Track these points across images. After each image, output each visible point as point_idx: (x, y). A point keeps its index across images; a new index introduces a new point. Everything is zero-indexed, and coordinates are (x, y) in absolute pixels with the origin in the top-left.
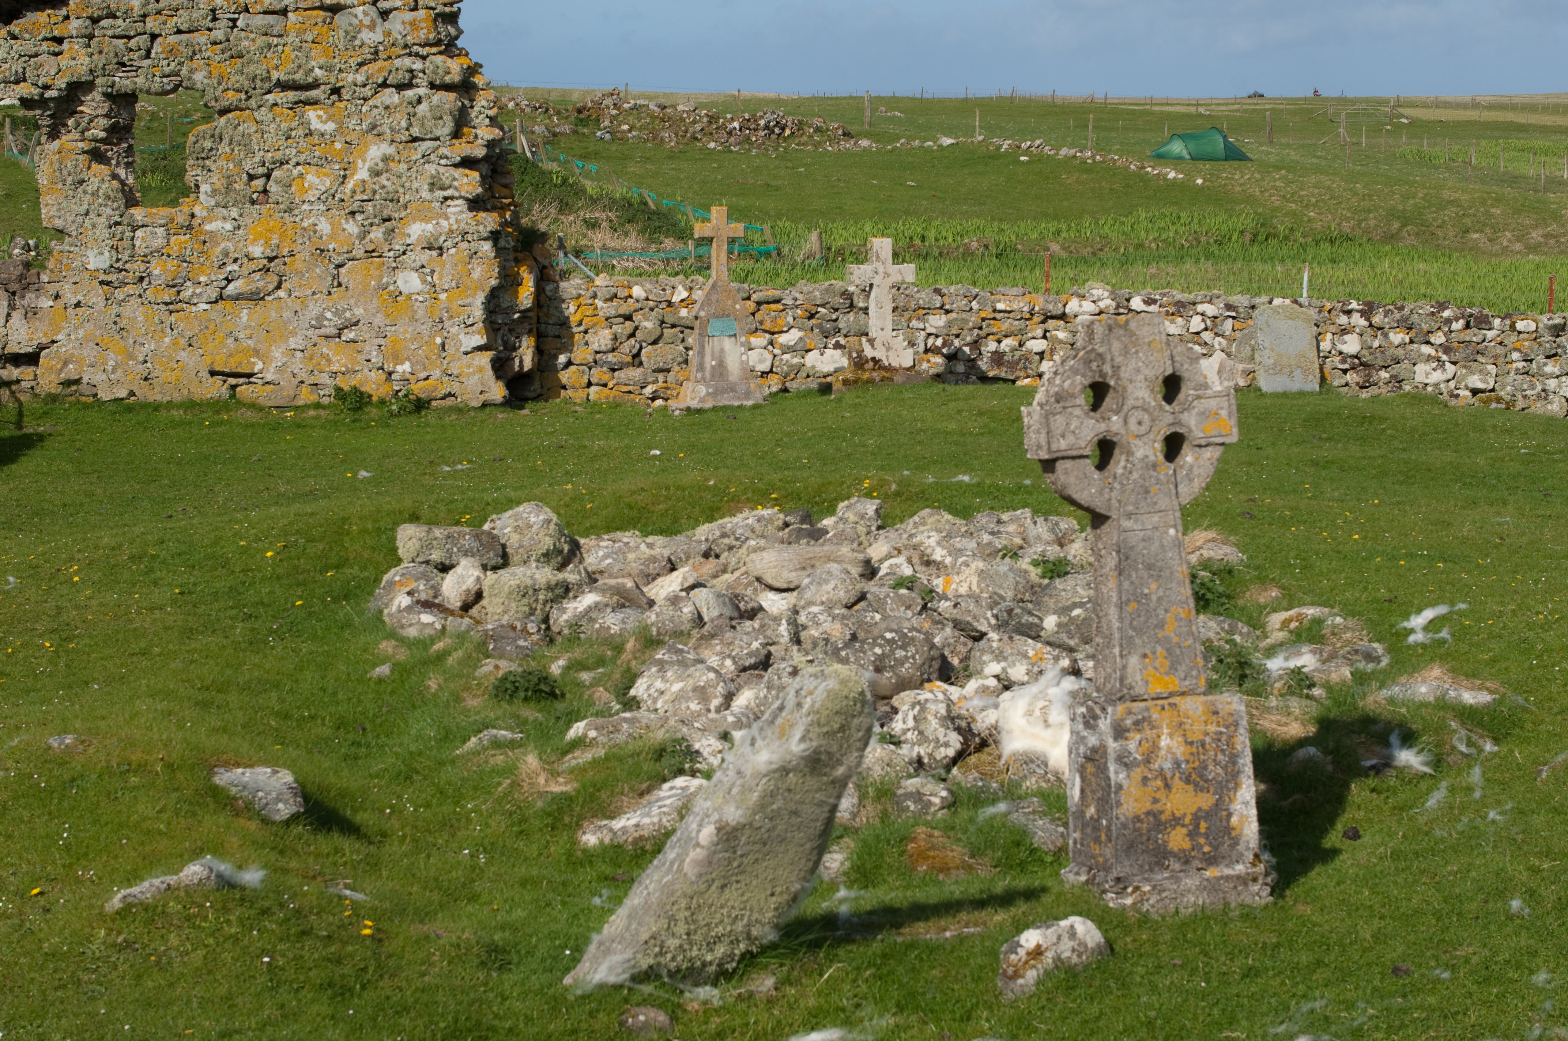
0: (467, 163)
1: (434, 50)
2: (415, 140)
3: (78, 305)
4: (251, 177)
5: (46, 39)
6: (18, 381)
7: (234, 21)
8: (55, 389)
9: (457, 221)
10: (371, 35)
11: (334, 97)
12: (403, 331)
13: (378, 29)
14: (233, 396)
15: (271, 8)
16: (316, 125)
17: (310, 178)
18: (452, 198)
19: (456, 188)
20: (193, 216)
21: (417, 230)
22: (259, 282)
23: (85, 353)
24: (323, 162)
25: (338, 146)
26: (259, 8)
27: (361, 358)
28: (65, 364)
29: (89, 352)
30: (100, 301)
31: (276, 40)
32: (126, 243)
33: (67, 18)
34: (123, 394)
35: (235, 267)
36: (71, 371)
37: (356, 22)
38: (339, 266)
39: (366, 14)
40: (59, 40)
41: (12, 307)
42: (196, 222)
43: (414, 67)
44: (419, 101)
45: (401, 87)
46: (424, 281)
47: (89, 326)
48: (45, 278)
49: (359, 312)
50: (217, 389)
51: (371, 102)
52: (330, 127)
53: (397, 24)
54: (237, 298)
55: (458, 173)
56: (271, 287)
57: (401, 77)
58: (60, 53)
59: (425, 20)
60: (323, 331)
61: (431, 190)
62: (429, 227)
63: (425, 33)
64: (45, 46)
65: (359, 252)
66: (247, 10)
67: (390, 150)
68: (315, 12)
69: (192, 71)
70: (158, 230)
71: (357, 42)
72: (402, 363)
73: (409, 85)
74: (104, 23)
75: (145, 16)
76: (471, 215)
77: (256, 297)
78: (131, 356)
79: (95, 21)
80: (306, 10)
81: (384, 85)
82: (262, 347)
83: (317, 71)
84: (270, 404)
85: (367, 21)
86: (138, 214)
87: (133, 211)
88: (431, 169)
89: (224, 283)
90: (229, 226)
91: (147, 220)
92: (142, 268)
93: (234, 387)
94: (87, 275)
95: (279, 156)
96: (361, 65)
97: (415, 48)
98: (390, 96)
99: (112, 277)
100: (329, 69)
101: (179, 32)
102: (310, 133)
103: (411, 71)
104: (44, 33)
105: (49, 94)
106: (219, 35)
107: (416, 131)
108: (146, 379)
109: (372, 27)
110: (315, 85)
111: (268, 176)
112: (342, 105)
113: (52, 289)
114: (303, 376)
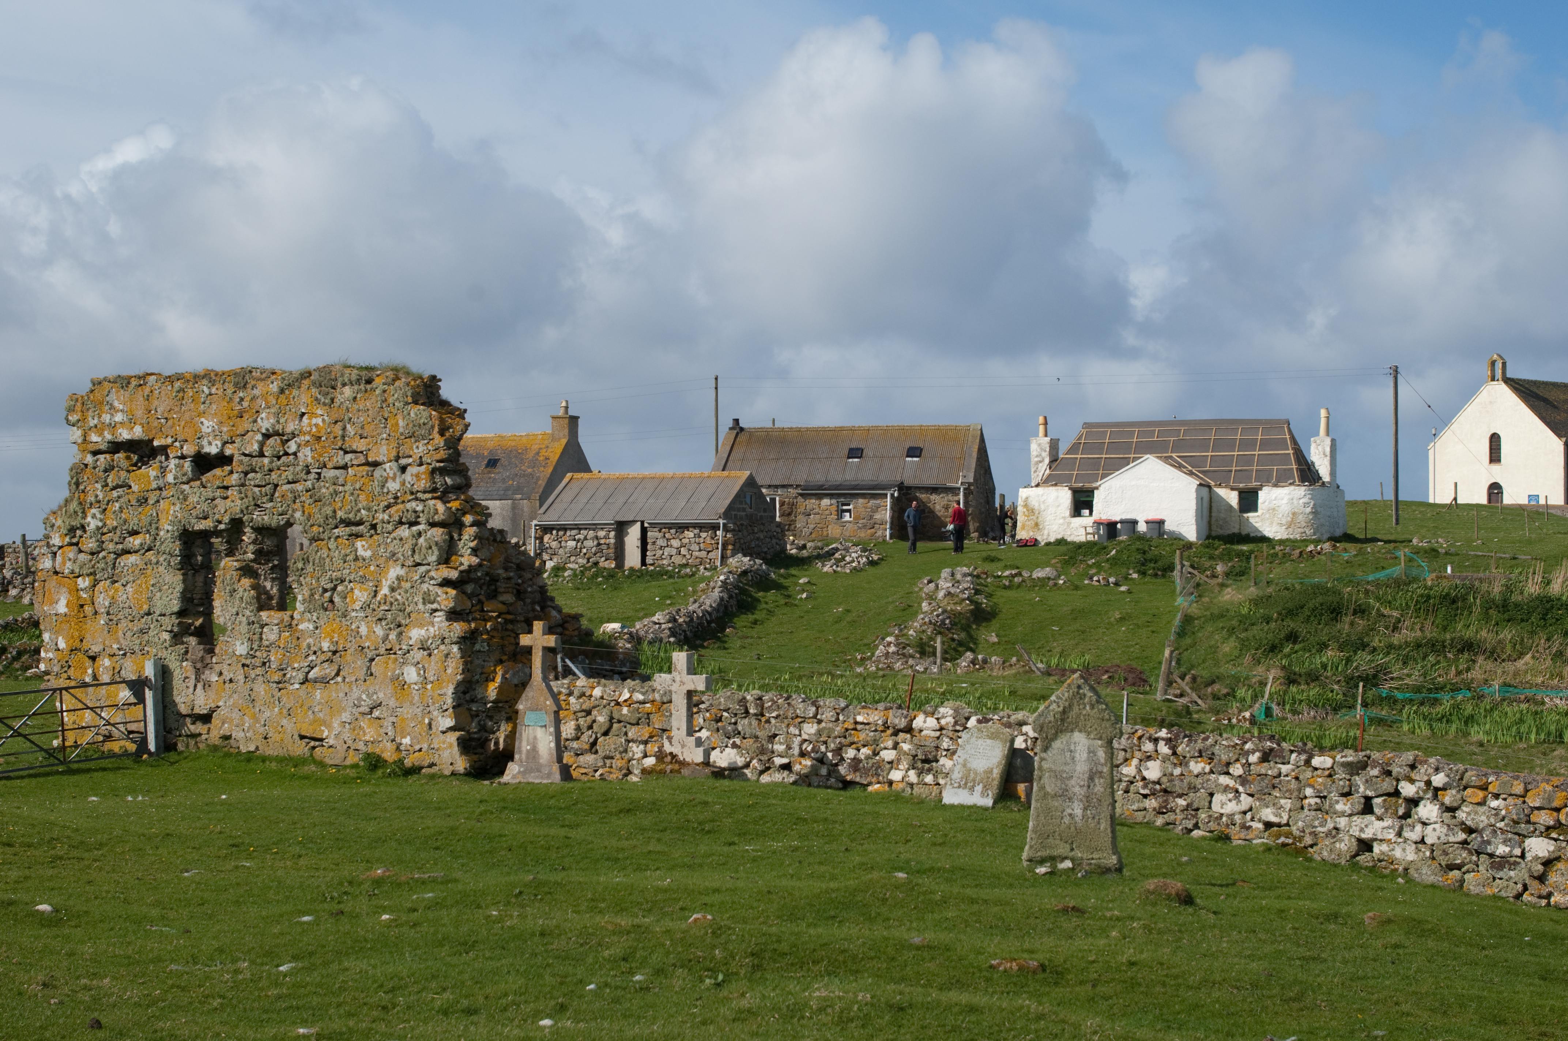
0: (446, 583)
1: (429, 496)
2: (418, 564)
3: (231, 681)
4: (325, 591)
5: (218, 488)
6: (200, 735)
7: (319, 474)
8: (217, 742)
9: (439, 628)
10: (394, 484)
11: (372, 532)
12: (407, 712)
13: (398, 480)
14: (312, 755)
15: (338, 465)
16: (361, 552)
17: (356, 592)
18: (436, 610)
19: (439, 603)
20: (292, 617)
21: (416, 634)
22: (329, 670)
23: (234, 715)
24: (363, 580)
25: (372, 568)
26: (330, 465)
27: (383, 731)
28: (223, 723)
29: (236, 715)
30: (241, 678)
31: (341, 489)
32: (257, 637)
33: (231, 472)
34: (252, 748)
35: (313, 657)
36: (226, 729)
37: (385, 474)
38: (372, 660)
39: (391, 469)
40: (226, 488)
41: (197, 680)
42: (294, 622)
43: (418, 509)
44: (420, 534)
45: (412, 524)
46: (419, 674)
47: (235, 696)
48: (214, 660)
49: (381, 695)
50: (300, 749)
51: (392, 536)
52: (368, 554)
53: (408, 477)
54: (315, 681)
55: (439, 590)
56: (333, 674)
57: (411, 517)
58: (226, 498)
59: (424, 473)
60: (362, 709)
61: (424, 603)
62: (423, 632)
63: (423, 484)
64: (218, 493)
65: (382, 651)
66: (325, 466)
67: (401, 572)
68: (361, 468)
69: (294, 511)
70: (275, 628)
71: (385, 490)
72: (405, 737)
73: (417, 523)
74: (250, 476)
75: (271, 470)
76: (447, 624)
77: (324, 681)
78: (257, 721)
79: (246, 474)
80: (358, 466)
81: (401, 523)
82: (328, 718)
83: (363, 512)
84: (331, 762)
85: (391, 475)
86: (264, 614)
87: (262, 613)
88: (425, 587)
89: (307, 669)
90: (311, 627)
91: (268, 621)
92: (265, 655)
93: (314, 748)
94: (234, 658)
95: (339, 574)
96: (388, 507)
97: (420, 495)
98: (404, 532)
99: (248, 662)
100: (369, 509)
101: (289, 483)
102: (356, 559)
103: (415, 512)
104: (218, 483)
105: (222, 527)
106: (309, 484)
107: (417, 557)
108: (266, 738)
109: (394, 479)
110: (360, 523)
111: (334, 589)
112: (375, 537)
113: (217, 668)
114: (350, 743)
